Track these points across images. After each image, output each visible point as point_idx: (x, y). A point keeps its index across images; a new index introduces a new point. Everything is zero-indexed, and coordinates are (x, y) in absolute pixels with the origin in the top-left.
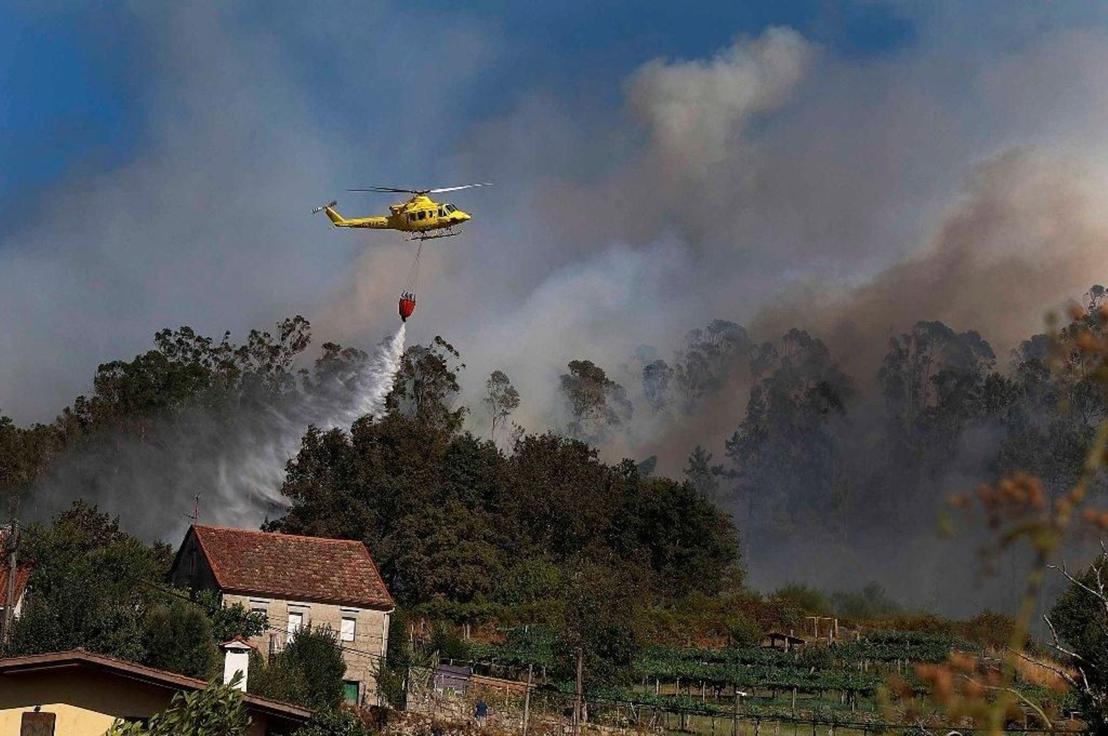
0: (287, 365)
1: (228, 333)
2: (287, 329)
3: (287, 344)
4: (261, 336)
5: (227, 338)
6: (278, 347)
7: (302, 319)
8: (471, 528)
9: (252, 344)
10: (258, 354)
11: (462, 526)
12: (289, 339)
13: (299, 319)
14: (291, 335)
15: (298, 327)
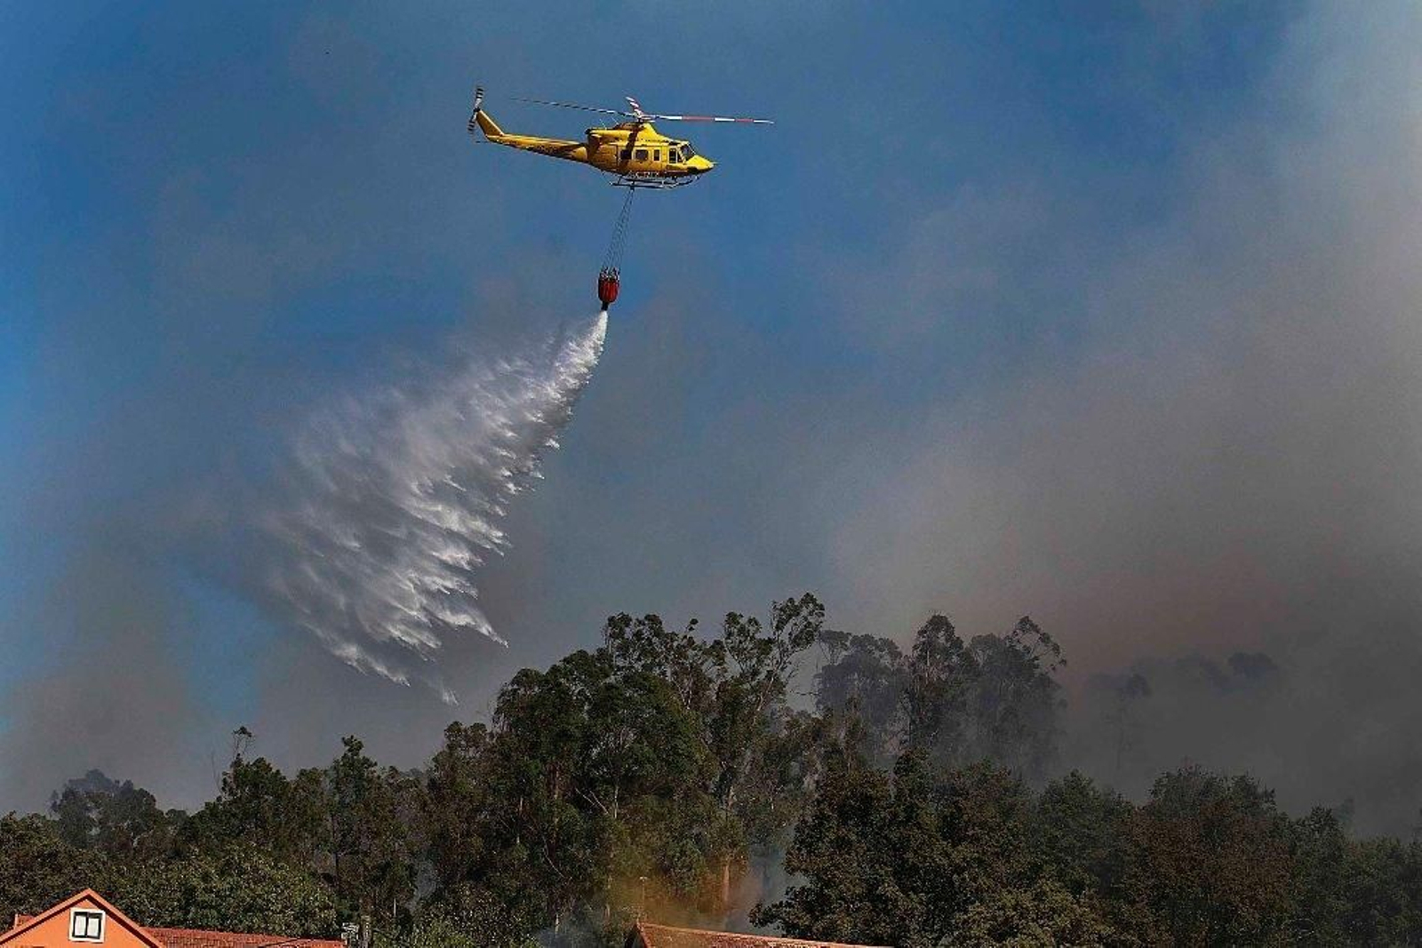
0: (783, 669)
1: (694, 622)
2: (788, 612)
3: (784, 636)
4: (743, 621)
5: (691, 629)
6: (770, 641)
7: (813, 601)
8: (1077, 925)
9: (730, 635)
10: (738, 651)
11: (1063, 921)
12: (788, 628)
13: (808, 599)
14: (792, 621)
15: (805, 612)
